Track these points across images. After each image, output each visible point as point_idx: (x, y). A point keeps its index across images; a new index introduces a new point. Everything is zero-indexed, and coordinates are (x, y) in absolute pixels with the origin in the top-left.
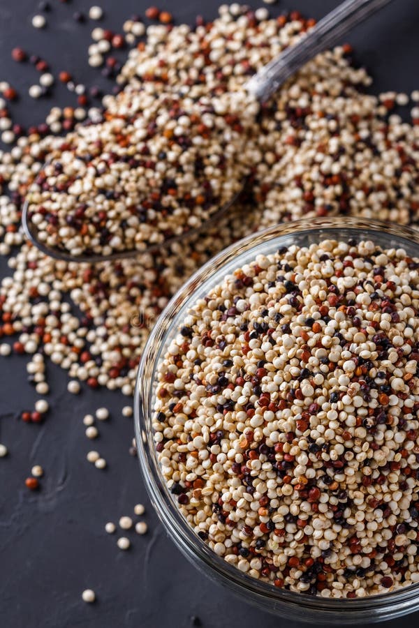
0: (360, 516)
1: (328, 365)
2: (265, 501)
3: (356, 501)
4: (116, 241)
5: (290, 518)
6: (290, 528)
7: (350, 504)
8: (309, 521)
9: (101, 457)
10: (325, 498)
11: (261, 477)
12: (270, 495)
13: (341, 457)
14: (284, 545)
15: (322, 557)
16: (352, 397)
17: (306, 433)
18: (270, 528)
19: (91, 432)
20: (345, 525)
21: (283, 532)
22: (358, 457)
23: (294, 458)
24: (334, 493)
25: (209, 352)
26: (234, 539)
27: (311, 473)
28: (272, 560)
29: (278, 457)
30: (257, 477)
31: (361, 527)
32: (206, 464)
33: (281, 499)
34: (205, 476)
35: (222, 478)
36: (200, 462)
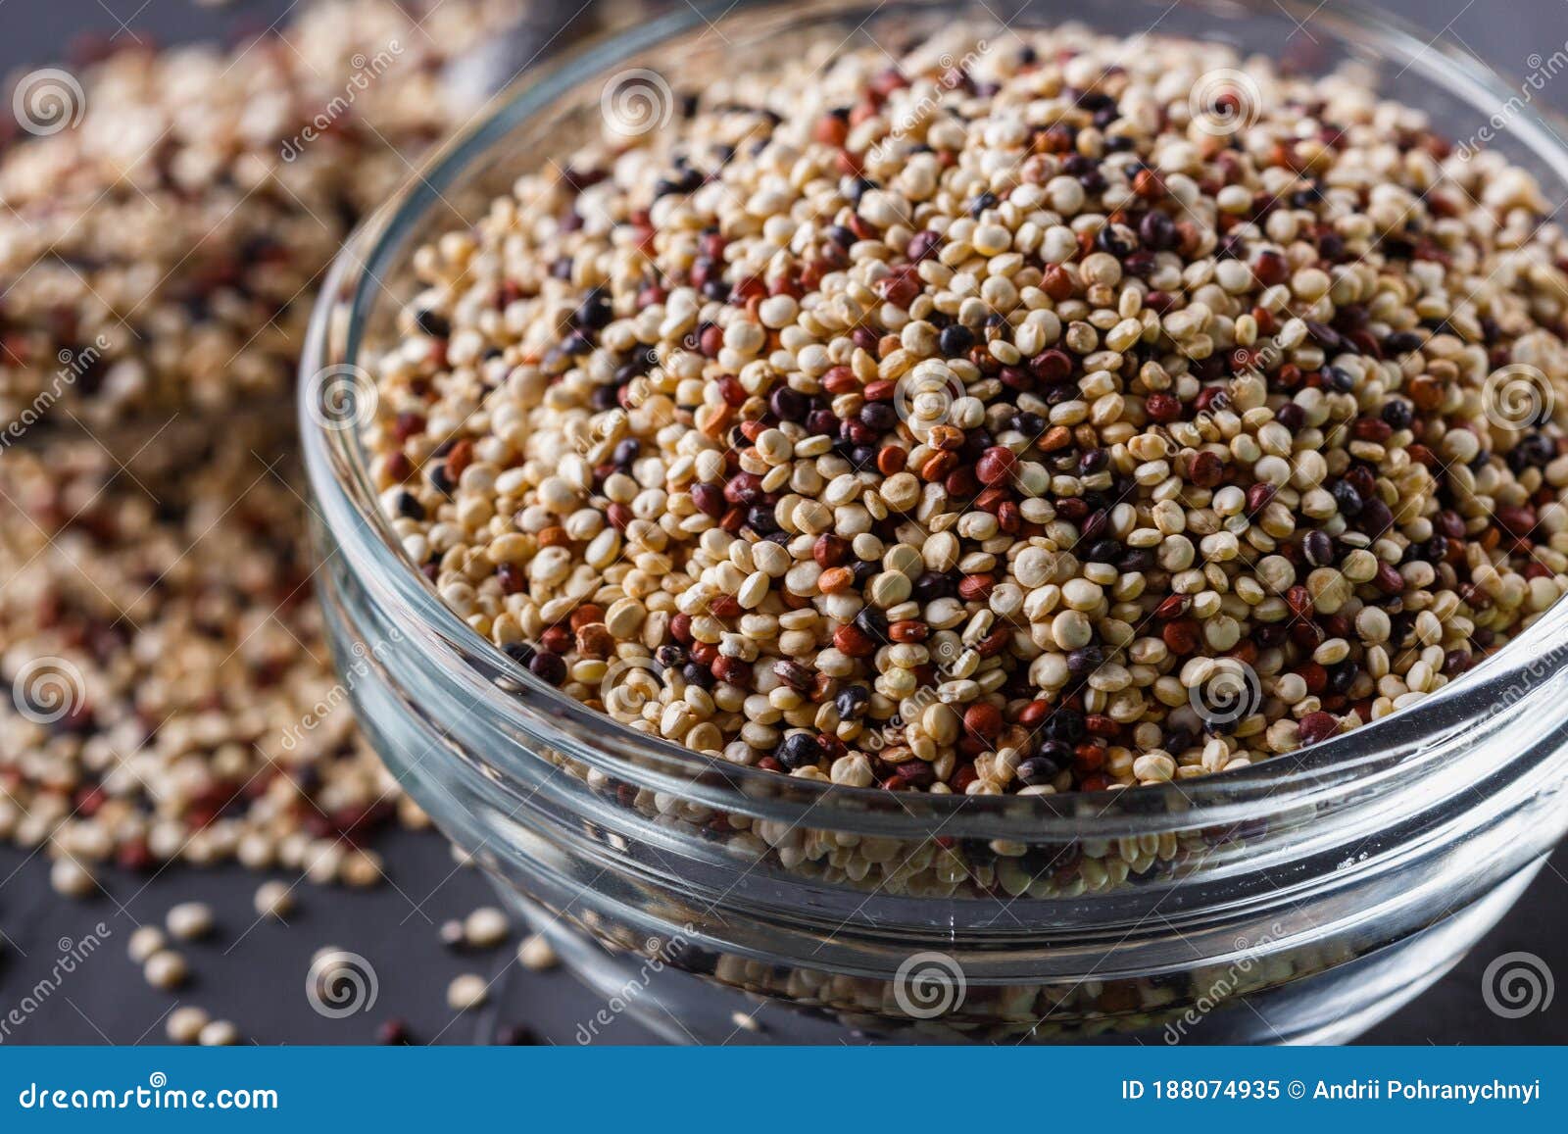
0: (1165, 512)
2: (837, 552)
3: (1143, 472)
4: (126, 380)
5: (928, 585)
6: (940, 611)
7: (1126, 488)
8: (999, 570)
9: (213, 1017)
10: (1033, 479)
11: (796, 482)
12: (843, 526)
13: (1056, 342)
14: (927, 675)
15: (1075, 683)
16: (1042, 184)
17: (916, 307)
19: (160, 969)
20: (1118, 553)
21: (923, 635)
22: (1113, 337)
23: (893, 382)
24: (1061, 462)
25: (523, 315)
26: (753, 733)
27: (966, 408)
28: (905, 744)
29: (840, 405)
30: (783, 490)
31: (1177, 550)
32: (596, 551)
33: (886, 528)
34: (601, 595)
35: (666, 563)
36: (577, 550)
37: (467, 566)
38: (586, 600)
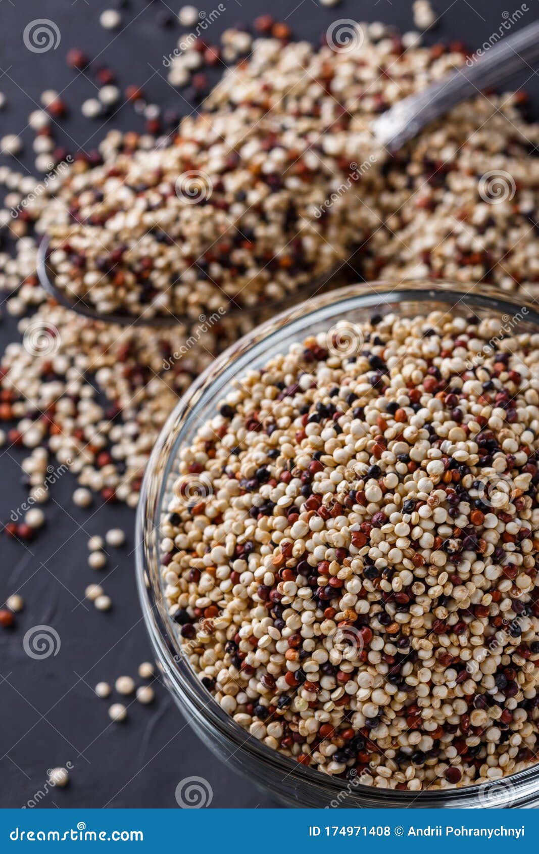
0: (425, 675)
1: (407, 464)
2: (297, 641)
3: (422, 654)
4: (161, 300)
5: (329, 669)
6: (327, 682)
7: (414, 658)
8: (353, 674)
9: (105, 593)
10: (378, 644)
11: (294, 606)
12: (304, 633)
13: (407, 589)
14: (315, 706)
15: (367, 729)
16: (433, 508)
17: (363, 551)
18: (298, 680)
19: (96, 559)
20: (401, 685)
21: (316, 687)
22: (431, 592)
23: (343, 582)
24: (392, 639)
25: (252, 439)
26: (250, 693)
27: (363, 607)
28: (298, 725)
29: (321, 580)
30: (289, 606)
31: (424, 691)
32: (225, 585)
33: (320, 640)
34: (221, 603)
35: (244, 606)
36: (217, 582)
37: (182, 563)
38: (214, 603)
